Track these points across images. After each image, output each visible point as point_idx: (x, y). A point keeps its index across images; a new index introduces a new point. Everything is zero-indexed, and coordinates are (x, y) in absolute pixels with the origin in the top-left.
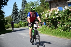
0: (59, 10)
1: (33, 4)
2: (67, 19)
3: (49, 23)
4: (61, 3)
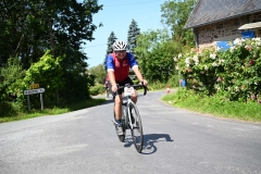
0: (218, 49)
1: (153, 36)
2: (241, 71)
3: (195, 80)
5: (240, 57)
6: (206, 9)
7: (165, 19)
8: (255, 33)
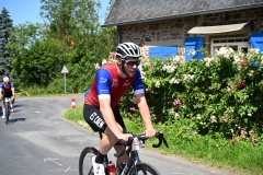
1: (32, 31)
4: (159, 34)
6: (134, 2)
7: (46, 12)
8: (204, 40)
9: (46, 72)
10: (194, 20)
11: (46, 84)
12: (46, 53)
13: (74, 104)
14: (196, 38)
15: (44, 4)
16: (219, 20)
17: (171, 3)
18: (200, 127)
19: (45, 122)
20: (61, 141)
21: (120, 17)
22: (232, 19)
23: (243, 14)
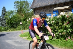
0: (50, 17)
1: (12, 12)
4: (45, 10)
5: (61, 20)
6: (38, 2)
7: (16, 7)
8: (58, 11)
9: (16, 24)
10: (55, 6)
11: (16, 28)
12: (16, 18)
13: (22, 32)
14: (56, 11)
15: (15, 4)
16: (62, 5)
17: (48, 1)
18: (57, 36)
19: (14, 38)
20: (17, 42)
21: (34, 6)
22: (66, 5)
23: (69, 3)
